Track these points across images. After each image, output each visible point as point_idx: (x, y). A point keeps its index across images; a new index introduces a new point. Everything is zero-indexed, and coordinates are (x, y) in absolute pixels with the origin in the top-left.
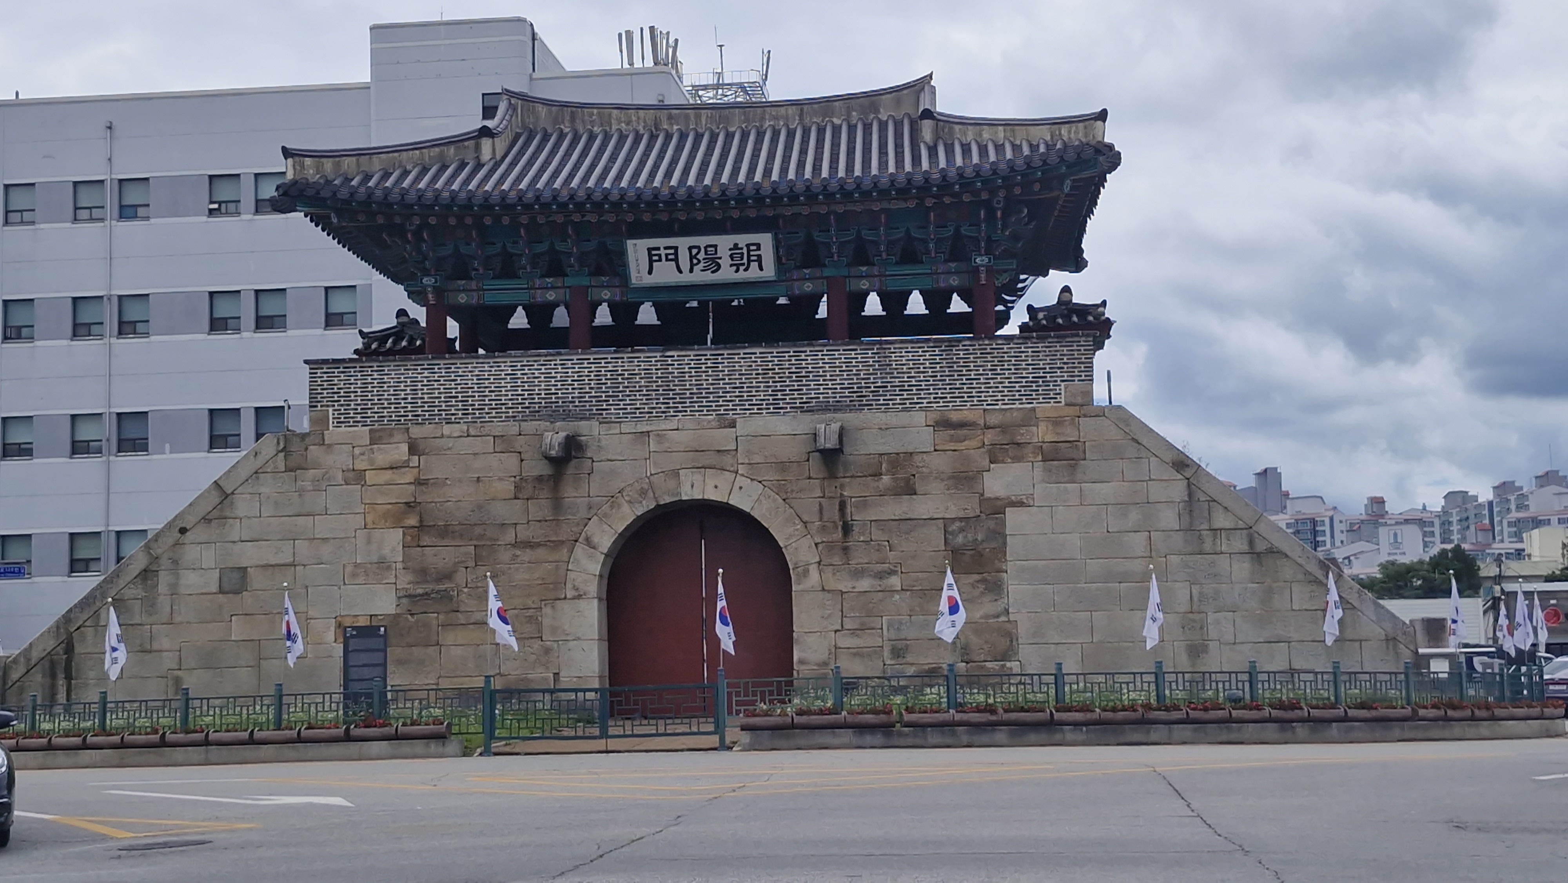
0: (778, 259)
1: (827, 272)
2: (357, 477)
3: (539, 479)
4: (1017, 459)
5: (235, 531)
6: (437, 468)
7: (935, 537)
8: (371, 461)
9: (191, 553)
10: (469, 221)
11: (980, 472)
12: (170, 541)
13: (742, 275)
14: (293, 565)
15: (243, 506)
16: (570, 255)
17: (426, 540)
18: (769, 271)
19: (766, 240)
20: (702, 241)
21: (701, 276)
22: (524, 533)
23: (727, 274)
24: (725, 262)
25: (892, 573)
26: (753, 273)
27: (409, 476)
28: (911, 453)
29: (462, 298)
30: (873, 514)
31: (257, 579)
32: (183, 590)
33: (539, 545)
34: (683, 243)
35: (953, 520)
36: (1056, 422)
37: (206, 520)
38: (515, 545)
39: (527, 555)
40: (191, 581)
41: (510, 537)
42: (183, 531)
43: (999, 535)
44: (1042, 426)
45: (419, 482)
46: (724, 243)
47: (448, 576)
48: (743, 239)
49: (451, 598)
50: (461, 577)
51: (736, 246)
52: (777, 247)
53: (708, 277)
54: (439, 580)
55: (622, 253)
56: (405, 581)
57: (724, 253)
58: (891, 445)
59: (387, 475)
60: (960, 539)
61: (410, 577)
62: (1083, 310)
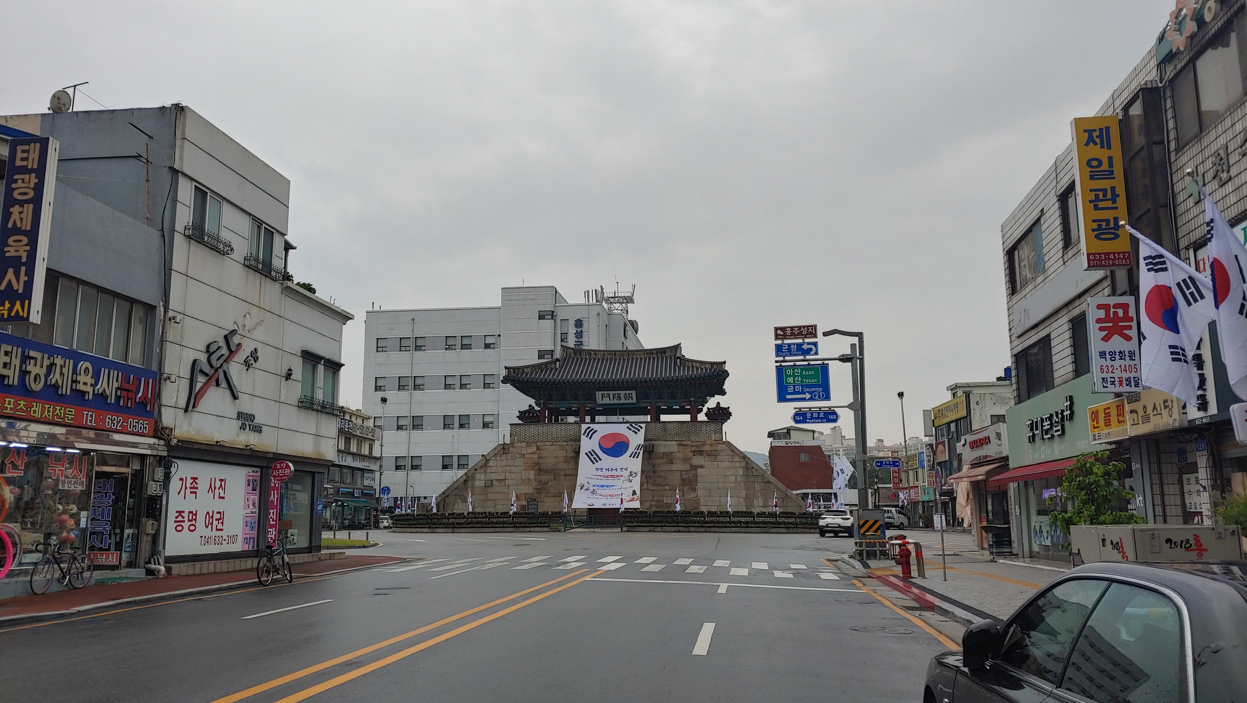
0: (637, 397)
1: (650, 401)
2: (523, 456)
3: (572, 457)
4: (701, 455)
5: (489, 470)
6: (543, 454)
7: (678, 475)
8: (526, 452)
9: (478, 476)
10: (554, 386)
11: (691, 458)
12: (472, 472)
13: (627, 401)
14: (505, 479)
15: (491, 463)
16: (580, 395)
17: (541, 473)
18: (634, 401)
19: (634, 392)
20: (616, 392)
21: (616, 401)
22: (567, 472)
23: (623, 401)
24: (623, 398)
25: (666, 485)
26: (630, 401)
27: (536, 456)
28: (672, 453)
29: (551, 406)
30: (662, 469)
31: (495, 483)
32: (475, 486)
33: (571, 475)
34: (611, 393)
35: (683, 471)
36: (711, 445)
37: (482, 467)
38: (565, 475)
39: (568, 478)
40: (477, 483)
41: (563, 473)
42: (476, 470)
43: (696, 476)
44: (708, 446)
45: (539, 457)
46: (622, 393)
47: (547, 483)
48: (627, 392)
49: (547, 489)
50: (550, 484)
51: (626, 394)
52: (637, 394)
53: (618, 402)
54: (544, 485)
55: (595, 395)
56: (535, 484)
57: (622, 395)
58: (666, 450)
59: (531, 456)
60: (685, 476)
61: (536, 483)
62: (723, 409)
